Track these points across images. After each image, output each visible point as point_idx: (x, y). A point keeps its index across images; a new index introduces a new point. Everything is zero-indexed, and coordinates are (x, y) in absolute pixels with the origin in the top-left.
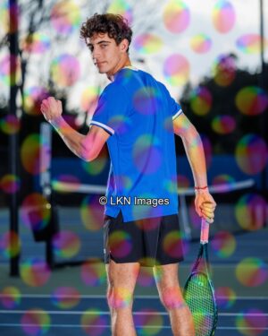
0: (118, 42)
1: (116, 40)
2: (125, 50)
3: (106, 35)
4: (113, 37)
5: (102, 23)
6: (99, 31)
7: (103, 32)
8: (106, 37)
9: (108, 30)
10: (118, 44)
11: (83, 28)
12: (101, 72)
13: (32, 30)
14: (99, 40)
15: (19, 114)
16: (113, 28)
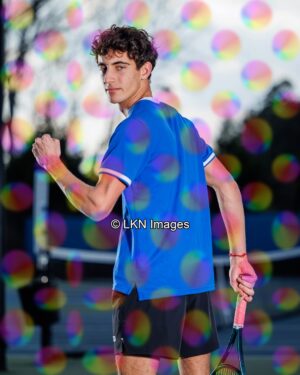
0: (139, 65)
1: (136, 61)
2: (146, 77)
3: (125, 54)
4: (134, 58)
5: (121, 38)
6: (117, 48)
7: (121, 50)
8: (124, 57)
9: (129, 48)
10: (139, 67)
11: (95, 42)
12: (112, 102)
13: (23, 49)
14: (115, 60)
15: (7, 160)
16: (135, 46)
